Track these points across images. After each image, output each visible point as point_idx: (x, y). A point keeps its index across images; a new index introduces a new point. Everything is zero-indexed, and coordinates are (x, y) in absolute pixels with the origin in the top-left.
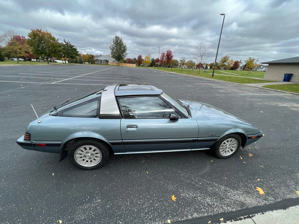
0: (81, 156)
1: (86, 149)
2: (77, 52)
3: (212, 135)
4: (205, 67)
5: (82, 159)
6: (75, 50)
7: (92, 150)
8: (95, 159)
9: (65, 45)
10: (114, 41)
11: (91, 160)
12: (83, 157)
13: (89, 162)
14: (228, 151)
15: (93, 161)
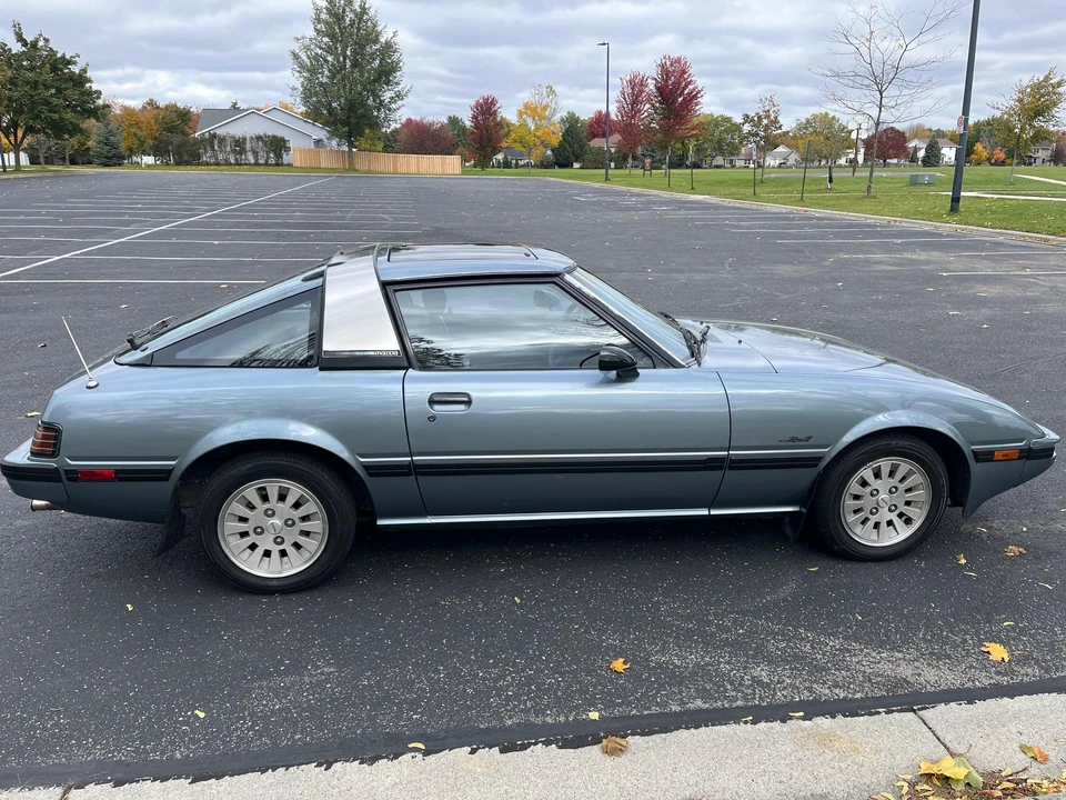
0: (243, 527)
1: (265, 498)
2: (90, 93)
3: (793, 439)
4: (921, 154)
5: (248, 541)
6: (80, 80)
7: (291, 500)
8: (297, 546)
9: (18, 56)
10: (318, 20)
11: (281, 547)
12: (251, 533)
13: (275, 555)
14: (890, 523)
15: (291, 551)
